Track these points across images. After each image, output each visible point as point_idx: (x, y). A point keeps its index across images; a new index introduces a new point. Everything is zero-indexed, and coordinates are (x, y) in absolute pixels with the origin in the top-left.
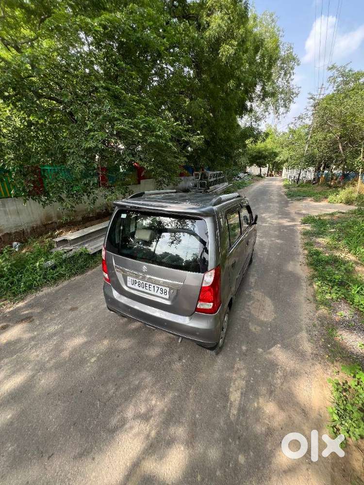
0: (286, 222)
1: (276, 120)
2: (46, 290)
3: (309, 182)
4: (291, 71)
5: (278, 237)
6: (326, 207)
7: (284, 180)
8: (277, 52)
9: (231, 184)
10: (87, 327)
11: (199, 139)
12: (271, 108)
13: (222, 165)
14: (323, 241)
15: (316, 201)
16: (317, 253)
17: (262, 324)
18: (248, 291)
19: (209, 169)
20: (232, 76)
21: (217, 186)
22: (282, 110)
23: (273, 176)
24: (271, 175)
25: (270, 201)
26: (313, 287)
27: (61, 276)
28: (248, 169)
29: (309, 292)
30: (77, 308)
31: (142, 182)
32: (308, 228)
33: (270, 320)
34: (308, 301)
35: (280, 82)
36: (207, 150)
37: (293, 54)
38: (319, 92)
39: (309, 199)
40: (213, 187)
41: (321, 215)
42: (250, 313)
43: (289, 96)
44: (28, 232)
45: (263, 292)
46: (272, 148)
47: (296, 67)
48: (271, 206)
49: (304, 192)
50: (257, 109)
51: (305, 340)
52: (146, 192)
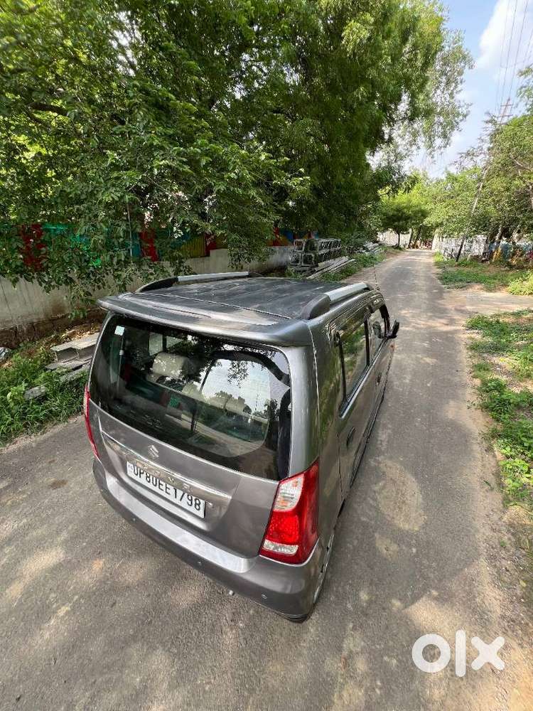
0: (440, 325)
1: (429, 158)
2: (22, 441)
3: (476, 258)
4: (458, 78)
5: (429, 352)
6: (507, 301)
7: (435, 255)
8: (438, 39)
9: (353, 260)
10: (70, 528)
11: (302, 184)
12: (421, 140)
13: (340, 229)
14: (506, 361)
15: (489, 290)
16: (500, 387)
17: (400, 537)
18: (375, 460)
19: (320, 235)
20: (362, 80)
21: (331, 261)
22: (438, 142)
23: (417, 247)
24: (415, 246)
25: (413, 288)
26: (494, 456)
27: (52, 416)
28: (381, 237)
29: (488, 466)
30: (64, 482)
31: (213, 253)
32: (477, 336)
33: (416, 529)
34: (487, 487)
35: (438, 97)
36: (317, 203)
37: (463, 49)
38: (502, 111)
39: (478, 287)
40: (324, 263)
41: (499, 315)
42: (377, 509)
43: (452, 119)
44: (23, 331)
45: (401, 463)
46: (419, 204)
47: (466, 70)
48: (415, 297)
49: (468, 275)
50: (398, 140)
51: (486, 579)
52: (180, 278)
